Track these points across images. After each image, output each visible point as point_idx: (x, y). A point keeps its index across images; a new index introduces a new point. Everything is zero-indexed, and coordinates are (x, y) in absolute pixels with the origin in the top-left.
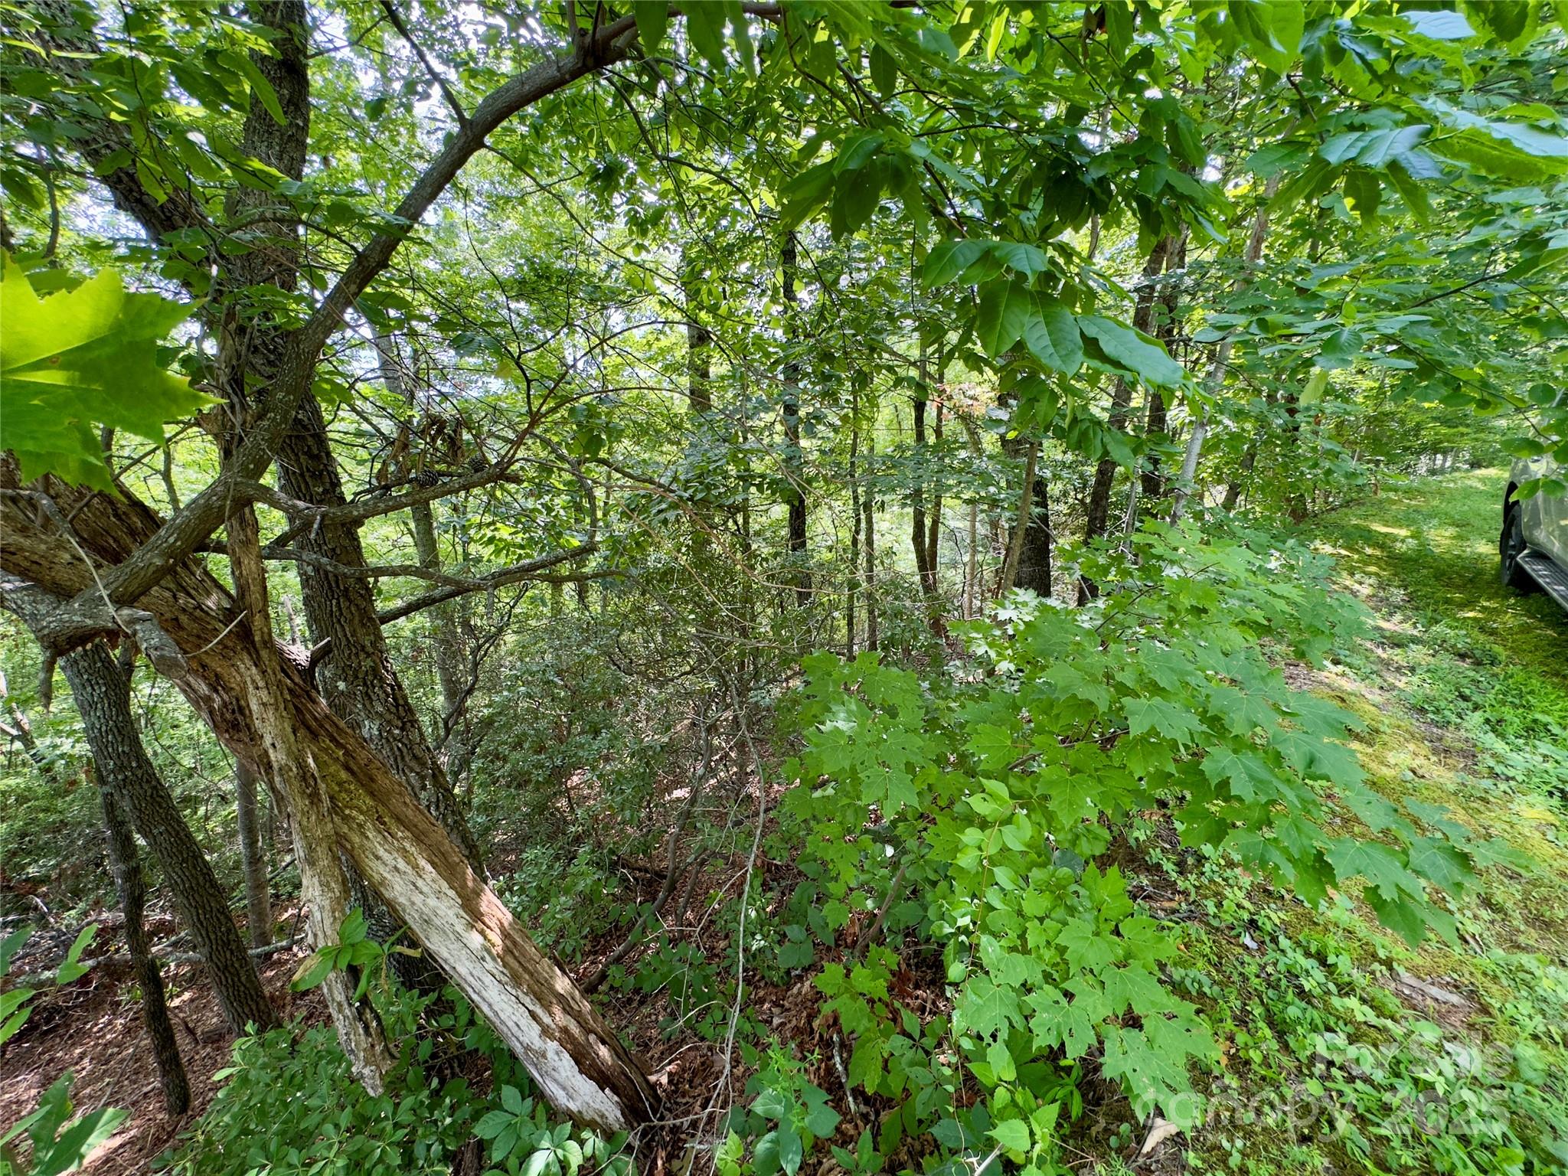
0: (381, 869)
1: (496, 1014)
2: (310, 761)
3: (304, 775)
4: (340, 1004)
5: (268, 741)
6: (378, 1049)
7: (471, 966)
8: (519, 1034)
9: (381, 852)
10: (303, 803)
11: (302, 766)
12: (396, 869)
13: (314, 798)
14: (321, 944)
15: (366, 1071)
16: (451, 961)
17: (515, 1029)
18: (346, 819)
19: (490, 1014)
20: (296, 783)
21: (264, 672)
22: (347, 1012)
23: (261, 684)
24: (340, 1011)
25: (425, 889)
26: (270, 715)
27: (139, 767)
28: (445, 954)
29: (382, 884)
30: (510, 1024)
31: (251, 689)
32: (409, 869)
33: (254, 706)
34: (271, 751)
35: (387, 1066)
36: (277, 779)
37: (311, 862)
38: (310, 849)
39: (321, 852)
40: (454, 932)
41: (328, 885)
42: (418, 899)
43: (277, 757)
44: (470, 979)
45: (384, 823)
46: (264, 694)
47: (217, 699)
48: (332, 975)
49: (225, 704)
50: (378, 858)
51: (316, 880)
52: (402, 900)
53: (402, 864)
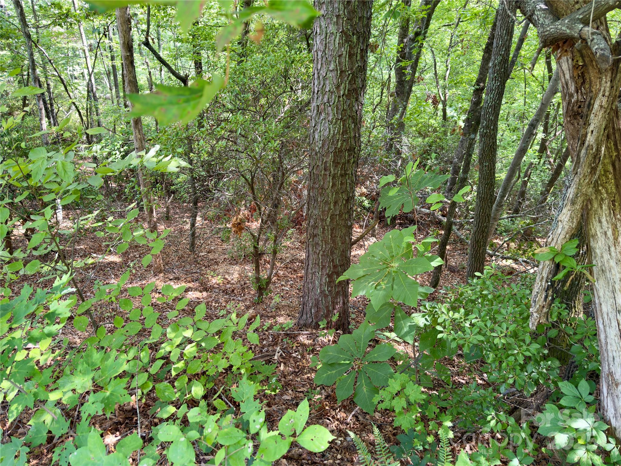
0: (598, 229)
1: (607, 343)
2: (603, 149)
3: (596, 156)
4: (543, 278)
5: (591, 128)
6: (545, 310)
7: (610, 310)
8: (611, 363)
9: (604, 220)
10: (587, 170)
11: (598, 150)
12: (606, 233)
13: (593, 170)
14: (553, 245)
15: (535, 315)
16: (602, 299)
17: (611, 359)
18: (597, 192)
19: (603, 341)
20: (590, 158)
21: (612, 87)
22: (544, 283)
23: (607, 94)
24: (541, 281)
25: (613, 254)
26: (601, 114)
27: (493, 130)
28: (601, 294)
29: (593, 236)
30: (610, 354)
31: (600, 95)
32: (611, 238)
33: (596, 106)
34: (589, 134)
35: (543, 320)
36: (583, 151)
37: (573, 203)
38: (576, 196)
39: (580, 200)
40: (613, 287)
41: (573, 219)
42: (606, 256)
43: (590, 139)
44: (605, 316)
45: (614, 205)
46: (605, 100)
47: (575, 97)
48: (547, 263)
49: (577, 101)
50: (600, 222)
51: (569, 213)
52: (598, 251)
53: (610, 233)
